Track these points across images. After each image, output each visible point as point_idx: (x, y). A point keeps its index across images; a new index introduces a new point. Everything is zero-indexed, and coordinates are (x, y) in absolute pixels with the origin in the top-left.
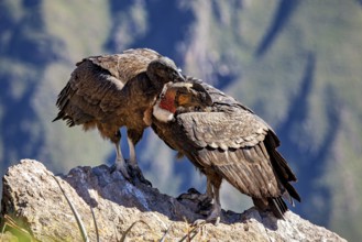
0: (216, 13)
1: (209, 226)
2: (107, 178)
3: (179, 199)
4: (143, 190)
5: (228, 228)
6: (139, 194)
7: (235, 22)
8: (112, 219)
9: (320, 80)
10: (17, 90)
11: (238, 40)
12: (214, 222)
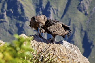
0: (54, 12)
1: (53, 44)
2: (36, 37)
3: (48, 40)
4: (42, 38)
5: (56, 44)
6: (41, 39)
7: (57, 14)
8: (37, 43)
9: (72, 23)
10: (20, 26)
11: (58, 16)
12: (54, 43)
